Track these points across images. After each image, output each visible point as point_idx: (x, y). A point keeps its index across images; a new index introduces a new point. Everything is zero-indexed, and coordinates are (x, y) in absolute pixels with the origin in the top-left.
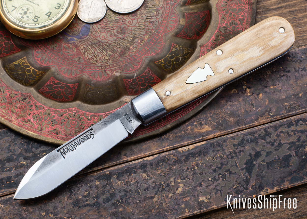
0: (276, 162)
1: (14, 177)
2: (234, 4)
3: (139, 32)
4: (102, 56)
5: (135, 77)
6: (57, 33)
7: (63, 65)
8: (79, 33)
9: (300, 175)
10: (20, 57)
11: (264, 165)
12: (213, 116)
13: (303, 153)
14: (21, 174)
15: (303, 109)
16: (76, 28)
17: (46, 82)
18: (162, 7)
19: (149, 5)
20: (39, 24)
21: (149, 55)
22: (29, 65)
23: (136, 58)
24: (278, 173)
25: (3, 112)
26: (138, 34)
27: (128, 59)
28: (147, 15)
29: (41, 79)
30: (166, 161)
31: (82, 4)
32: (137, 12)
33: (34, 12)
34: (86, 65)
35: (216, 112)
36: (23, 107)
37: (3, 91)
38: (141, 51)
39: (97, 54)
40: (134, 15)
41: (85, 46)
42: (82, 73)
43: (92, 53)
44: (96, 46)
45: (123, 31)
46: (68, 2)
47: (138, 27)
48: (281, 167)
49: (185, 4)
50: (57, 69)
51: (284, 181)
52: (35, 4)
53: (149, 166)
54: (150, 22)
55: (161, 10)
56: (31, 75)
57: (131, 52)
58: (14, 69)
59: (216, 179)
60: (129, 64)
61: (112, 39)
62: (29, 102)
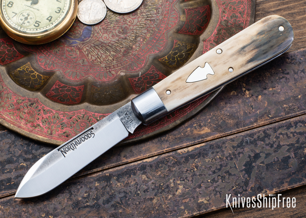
0: (275, 163)
3: (140, 31)
4: (105, 57)
5: (140, 75)
6: (58, 36)
7: (67, 68)
8: (81, 36)
9: (299, 177)
10: (24, 63)
11: (263, 167)
12: (212, 118)
13: (302, 155)
15: (302, 111)
16: (78, 30)
17: (52, 86)
18: (161, 5)
19: (149, 3)
20: (41, 29)
21: (153, 53)
22: (33, 70)
23: (139, 56)
24: (277, 175)
25: (11, 119)
26: (139, 33)
27: (132, 58)
28: (147, 14)
29: (47, 83)
30: (166, 163)
31: (82, 6)
32: (137, 11)
33: (34, 17)
34: (90, 66)
35: (215, 114)
36: (31, 112)
37: (10, 97)
38: (144, 49)
39: (100, 56)
40: (135, 14)
41: (87, 48)
42: (87, 75)
43: (95, 54)
44: (99, 47)
45: (124, 31)
47: (139, 26)
48: (280, 169)
49: (184, 0)
50: (62, 72)
51: (283, 183)
52: (35, 9)
54: (150, 21)
55: (161, 8)
56: (36, 80)
57: (134, 51)
58: (19, 75)
59: (215, 180)
60: (133, 63)
61: (114, 39)
62: (37, 107)
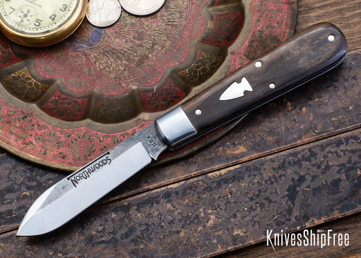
0: (323, 187)
1: (15, 210)
2: (271, 4)
3: (159, 38)
4: (116, 66)
5: (155, 90)
6: (62, 39)
7: (70, 76)
8: (89, 39)
9: (352, 203)
10: (20, 68)
11: (309, 191)
12: (248, 134)
13: (355, 177)
14: (24, 207)
15: (354, 125)
16: (85, 33)
17: (51, 97)
18: (186, 8)
19: (172, 5)
20: (42, 29)
21: (172, 64)
22: (30, 77)
23: (156, 68)
24: (326, 201)
26: (158, 40)
27: (147, 69)
28: (168, 17)
29: (45, 93)
30: (194, 189)
31: (93, 5)
32: (157, 13)
33: (35, 14)
34: (97, 76)
35: (252, 130)
36: (24, 127)
38: (162, 59)
39: (110, 64)
40: (154, 17)
41: (95, 54)
42: (93, 86)
43: (104, 62)
44: (109, 54)
45: (140, 36)
46: (75, 2)
47: (158, 32)
48: (329, 194)
49: (213, 4)
50: (63, 82)
51: (333, 210)
52: (37, 5)
53: (174, 195)
54: (172, 26)
55: (185, 12)
56: (32, 89)
57: (150, 61)
58: (13, 82)
59: (253, 209)
60: (148, 75)
61: (127, 46)
62: (31, 121)
